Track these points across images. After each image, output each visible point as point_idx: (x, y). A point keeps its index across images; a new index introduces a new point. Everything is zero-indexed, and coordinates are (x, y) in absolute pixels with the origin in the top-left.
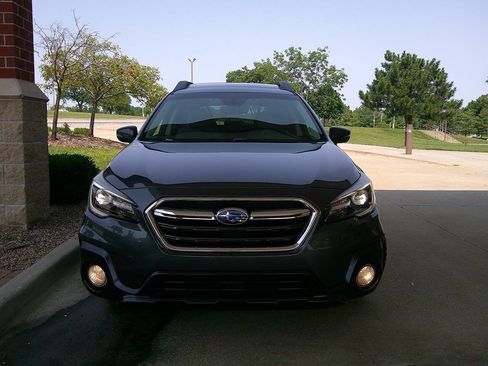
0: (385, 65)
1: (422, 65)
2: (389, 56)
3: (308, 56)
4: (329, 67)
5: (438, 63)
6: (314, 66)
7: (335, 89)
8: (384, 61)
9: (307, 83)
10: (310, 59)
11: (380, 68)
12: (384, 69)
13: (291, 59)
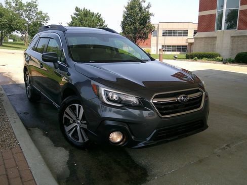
0: (75, 14)
1: (93, 15)
2: (77, 9)
3: (26, 4)
4: (38, 11)
5: (100, 15)
6: (30, 10)
7: (43, 23)
8: (75, 12)
9: (27, 19)
10: (28, 6)
11: (73, 15)
12: (75, 16)
13: (16, 5)
